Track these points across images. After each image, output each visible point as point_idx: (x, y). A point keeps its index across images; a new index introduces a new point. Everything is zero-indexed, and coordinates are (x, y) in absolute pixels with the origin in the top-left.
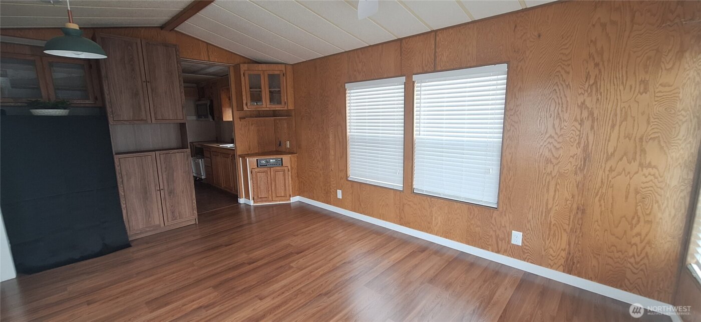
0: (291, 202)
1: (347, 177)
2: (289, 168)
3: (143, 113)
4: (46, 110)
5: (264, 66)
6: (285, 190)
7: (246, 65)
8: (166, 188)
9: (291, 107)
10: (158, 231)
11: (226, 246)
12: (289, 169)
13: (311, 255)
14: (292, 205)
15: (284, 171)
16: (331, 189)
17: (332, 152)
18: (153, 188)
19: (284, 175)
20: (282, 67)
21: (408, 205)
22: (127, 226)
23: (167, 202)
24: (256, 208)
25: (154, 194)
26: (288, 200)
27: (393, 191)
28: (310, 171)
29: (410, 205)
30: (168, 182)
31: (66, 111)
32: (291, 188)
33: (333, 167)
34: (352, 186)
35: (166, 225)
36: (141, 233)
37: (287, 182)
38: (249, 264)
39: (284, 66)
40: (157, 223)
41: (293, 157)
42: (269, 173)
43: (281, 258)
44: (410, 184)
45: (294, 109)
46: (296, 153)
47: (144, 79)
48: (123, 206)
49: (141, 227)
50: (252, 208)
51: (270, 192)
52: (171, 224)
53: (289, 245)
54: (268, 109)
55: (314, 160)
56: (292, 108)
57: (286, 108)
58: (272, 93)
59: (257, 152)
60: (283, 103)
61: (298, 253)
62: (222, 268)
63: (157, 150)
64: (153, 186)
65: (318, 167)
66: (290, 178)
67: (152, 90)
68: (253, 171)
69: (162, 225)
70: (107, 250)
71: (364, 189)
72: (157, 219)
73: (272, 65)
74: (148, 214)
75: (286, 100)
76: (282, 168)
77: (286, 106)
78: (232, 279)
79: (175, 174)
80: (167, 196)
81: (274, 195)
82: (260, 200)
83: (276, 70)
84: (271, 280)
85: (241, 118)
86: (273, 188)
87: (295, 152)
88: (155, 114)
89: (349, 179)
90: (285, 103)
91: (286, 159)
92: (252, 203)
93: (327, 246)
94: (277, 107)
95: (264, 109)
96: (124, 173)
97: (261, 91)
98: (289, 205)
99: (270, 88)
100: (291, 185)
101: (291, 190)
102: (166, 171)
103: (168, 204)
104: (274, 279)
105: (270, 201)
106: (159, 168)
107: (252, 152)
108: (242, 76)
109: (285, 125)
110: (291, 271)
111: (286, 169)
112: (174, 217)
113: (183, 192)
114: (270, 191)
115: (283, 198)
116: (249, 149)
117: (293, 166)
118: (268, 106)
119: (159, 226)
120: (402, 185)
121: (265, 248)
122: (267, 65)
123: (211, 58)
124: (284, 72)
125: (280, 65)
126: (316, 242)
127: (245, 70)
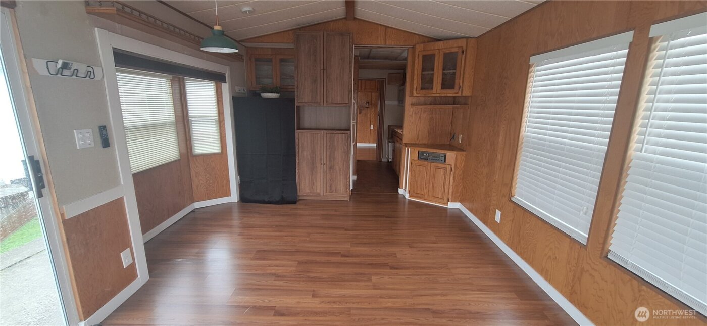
0: (449, 207)
1: (510, 196)
2: (453, 167)
3: (318, 97)
4: (269, 94)
5: (440, 45)
6: (444, 191)
7: (422, 45)
8: (328, 163)
9: (466, 92)
10: (318, 198)
11: (346, 230)
12: (451, 168)
13: (403, 277)
14: (449, 211)
15: (445, 169)
16: (490, 205)
17: (499, 157)
18: (319, 161)
19: (445, 173)
20: (462, 43)
21: (591, 275)
22: (298, 187)
23: (327, 175)
24: (410, 202)
25: (318, 165)
26: (445, 204)
27: (569, 240)
28: (475, 176)
29: (593, 277)
30: (330, 159)
31: (277, 94)
32: (451, 190)
33: (497, 176)
34: (514, 211)
35: (324, 195)
36: (307, 196)
37: (447, 183)
38: (343, 256)
39: (465, 40)
40: (318, 191)
41: (461, 155)
42: (429, 169)
43: (372, 264)
44: (601, 241)
45: (472, 96)
46: (465, 151)
47: (322, 68)
48: (297, 171)
49: (307, 191)
50: (407, 201)
51: (427, 190)
52: (329, 196)
53: (394, 255)
54: (438, 95)
55: (480, 163)
56: (468, 94)
57: (459, 95)
58: (446, 75)
59: (426, 142)
60: (456, 87)
61: (392, 268)
62: (321, 249)
63: (325, 130)
64: (319, 158)
65: (482, 174)
66: (452, 179)
67: (327, 77)
68: (413, 162)
69: (322, 194)
70: (283, 201)
71: (528, 221)
72: (318, 189)
73: (451, 41)
74: (313, 183)
75: (461, 85)
76: (444, 166)
77: (460, 92)
78: (316, 263)
79: (336, 152)
80: (328, 170)
81: (430, 194)
82: (415, 194)
83: (453, 47)
84: (340, 283)
85: (412, 105)
86: (431, 186)
87: (465, 149)
88: (327, 97)
89: (513, 199)
90: (460, 88)
91: (451, 155)
92: (407, 196)
93: (431, 277)
94: (450, 93)
95: (434, 95)
96: (300, 145)
97: (433, 75)
98: (446, 209)
99: (444, 69)
100: (451, 188)
101: (450, 194)
102: (329, 149)
103: (327, 177)
104: (343, 283)
105: (425, 200)
106: (325, 145)
107: (420, 143)
108: (416, 58)
109: (461, 116)
110: (366, 284)
111: (449, 167)
112: (331, 189)
113: (340, 170)
114: (427, 188)
115: (440, 200)
116: (417, 139)
117: (458, 166)
118: (439, 91)
119: (319, 194)
120: (587, 236)
121: (370, 247)
122: (445, 42)
123: (387, 42)
124: (464, 48)
125: (460, 41)
126: (422, 265)
127: (419, 51)
